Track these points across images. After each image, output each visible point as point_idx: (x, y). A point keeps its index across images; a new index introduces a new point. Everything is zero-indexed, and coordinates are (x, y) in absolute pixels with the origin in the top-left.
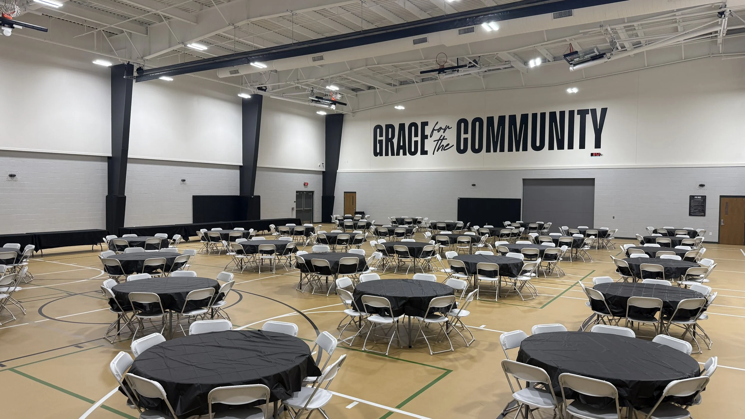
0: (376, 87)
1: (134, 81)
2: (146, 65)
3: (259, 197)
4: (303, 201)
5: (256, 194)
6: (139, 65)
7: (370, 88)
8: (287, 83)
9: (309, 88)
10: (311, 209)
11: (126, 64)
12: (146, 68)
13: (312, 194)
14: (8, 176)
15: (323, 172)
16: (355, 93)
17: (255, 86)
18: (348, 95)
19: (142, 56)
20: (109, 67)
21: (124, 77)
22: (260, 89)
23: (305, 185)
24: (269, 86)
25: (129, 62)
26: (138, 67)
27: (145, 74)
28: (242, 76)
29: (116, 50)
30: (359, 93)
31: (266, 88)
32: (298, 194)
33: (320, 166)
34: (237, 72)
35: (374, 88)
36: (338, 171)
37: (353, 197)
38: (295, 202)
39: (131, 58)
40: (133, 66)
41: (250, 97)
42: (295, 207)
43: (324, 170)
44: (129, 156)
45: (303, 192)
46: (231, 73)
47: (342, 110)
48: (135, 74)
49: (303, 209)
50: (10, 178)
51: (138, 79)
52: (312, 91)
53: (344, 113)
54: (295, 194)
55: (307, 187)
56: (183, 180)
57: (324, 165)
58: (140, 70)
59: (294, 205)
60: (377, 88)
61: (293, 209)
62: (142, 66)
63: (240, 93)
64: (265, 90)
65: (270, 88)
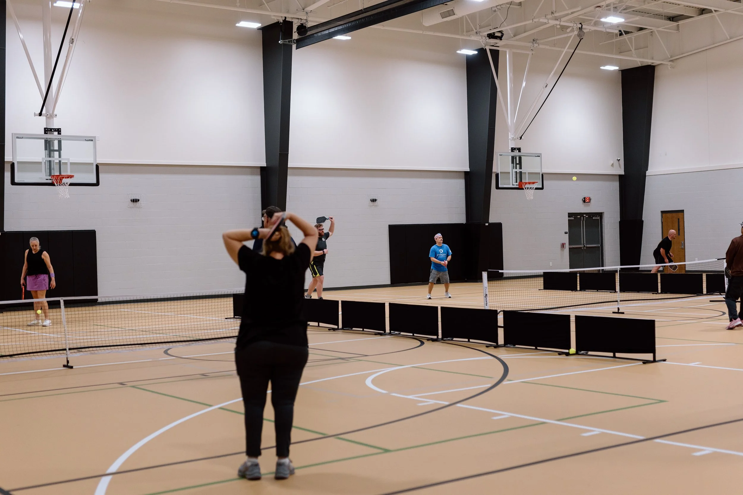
0: (713, 9)
1: (294, 46)
2: (309, 19)
3: (499, 226)
4: (583, 230)
5: (493, 219)
6: (300, 21)
7: (702, 11)
8: (535, 20)
9: (575, 25)
10: (599, 245)
11: (282, 21)
12: (309, 25)
13: (599, 218)
14: (130, 201)
15: (620, 176)
16: (674, 24)
17: (484, 32)
18: (660, 29)
19: (303, 7)
20: (259, 29)
21: (279, 42)
22: (491, 36)
23: (584, 201)
24: (507, 29)
25: (285, 18)
26: (299, 24)
27: (309, 33)
28: (462, 18)
29: (267, 3)
30: (681, 22)
31: (503, 35)
32: (573, 218)
33: (612, 165)
34: (451, 13)
35: (710, 11)
36: (648, 173)
37: (679, 219)
38: (566, 233)
39: (288, 12)
40: (291, 23)
41: (476, 52)
42: (566, 241)
43: (622, 173)
44: (290, 165)
45: (581, 214)
46: (444, 15)
47: (653, 59)
48: (295, 36)
49: (582, 246)
50: (132, 204)
51: (300, 43)
52: (581, 29)
53: (655, 62)
54: (567, 218)
55: (589, 206)
56: (374, 200)
57: (622, 162)
58: (302, 29)
59: (566, 239)
60: (715, 11)
61: (563, 245)
62: (305, 21)
63: (460, 49)
64: (500, 38)
65: (510, 33)
